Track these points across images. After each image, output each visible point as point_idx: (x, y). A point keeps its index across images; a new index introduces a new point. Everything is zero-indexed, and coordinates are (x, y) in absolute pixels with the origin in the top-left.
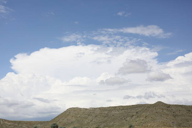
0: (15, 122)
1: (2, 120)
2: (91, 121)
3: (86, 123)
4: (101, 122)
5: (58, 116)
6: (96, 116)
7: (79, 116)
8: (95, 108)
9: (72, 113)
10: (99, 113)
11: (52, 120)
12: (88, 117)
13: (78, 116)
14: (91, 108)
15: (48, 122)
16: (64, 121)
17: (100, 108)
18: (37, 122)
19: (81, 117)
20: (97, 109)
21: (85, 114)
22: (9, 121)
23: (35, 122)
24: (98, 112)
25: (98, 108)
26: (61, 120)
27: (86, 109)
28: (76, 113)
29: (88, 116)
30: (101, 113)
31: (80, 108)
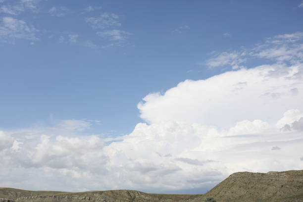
0: (154, 196)
1: (137, 192)
2: (274, 194)
3: (264, 197)
4: (293, 197)
5: (217, 187)
6: (282, 186)
7: (252, 186)
8: (278, 173)
9: (239, 180)
10: (288, 181)
11: (208, 192)
12: (267, 188)
13: (250, 187)
14: (270, 172)
15: (201, 195)
16: (227, 194)
17: (287, 173)
18: (186, 195)
19: (255, 188)
20: (282, 174)
21: (262, 183)
22: (146, 195)
23: (183, 195)
24: (286, 179)
25: (283, 172)
26: (222, 193)
27: (263, 174)
28: (246, 181)
29: (267, 186)
30: (291, 181)
31: (252, 173)
